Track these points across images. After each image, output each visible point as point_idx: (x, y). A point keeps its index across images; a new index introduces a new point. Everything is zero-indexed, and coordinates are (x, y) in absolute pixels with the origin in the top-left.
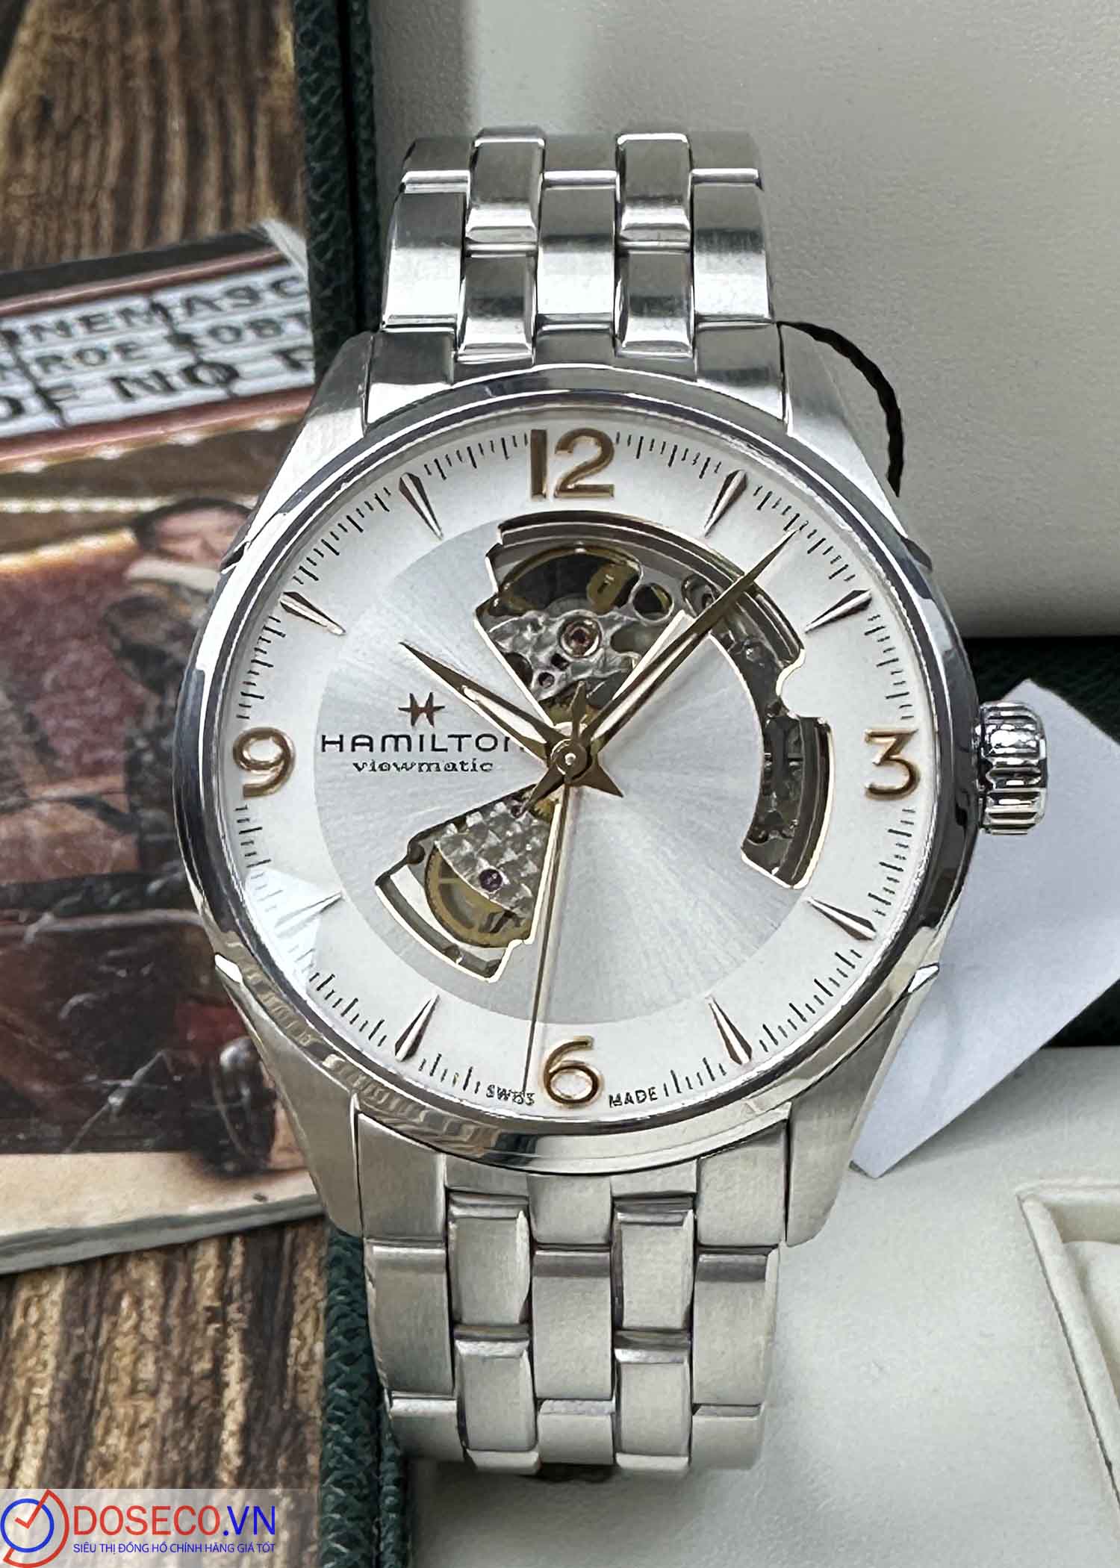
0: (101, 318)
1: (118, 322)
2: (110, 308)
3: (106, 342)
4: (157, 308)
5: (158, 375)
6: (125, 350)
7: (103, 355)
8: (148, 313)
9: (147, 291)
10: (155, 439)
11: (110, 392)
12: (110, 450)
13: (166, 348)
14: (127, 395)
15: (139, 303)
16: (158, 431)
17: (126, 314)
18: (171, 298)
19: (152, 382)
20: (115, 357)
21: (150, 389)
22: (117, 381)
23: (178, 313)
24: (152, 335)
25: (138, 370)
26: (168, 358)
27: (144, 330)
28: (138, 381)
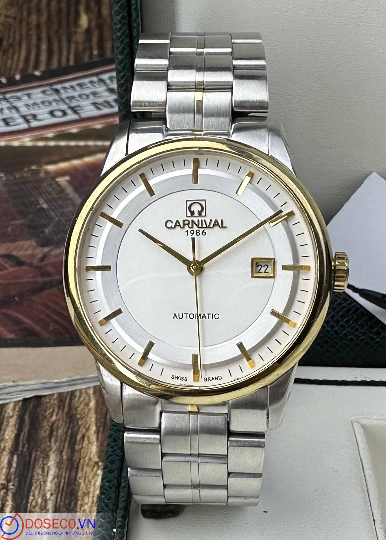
0: (84, 84)
1: (90, 85)
2: (86, 80)
3: (87, 92)
4: (101, 81)
5: (107, 102)
6: (94, 94)
7: (88, 96)
8: (98, 82)
9: (97, 74)
10: (111, 122)
11: (92, 107)
12: (98, 125)
13: (107, 94)
14: (99, 109)
15: (95, 79)
16: (111, 120)
17: (91, 82)
18: (105, 77)
19: (105, 104)
20: (91, 97)
21: (105, 106)
22: (94, 104)
23: (108, 82)
24: (101, 89)
25: (100, 100)
26: (108, 97)
27: (98, 87)
28: (101, 104)
